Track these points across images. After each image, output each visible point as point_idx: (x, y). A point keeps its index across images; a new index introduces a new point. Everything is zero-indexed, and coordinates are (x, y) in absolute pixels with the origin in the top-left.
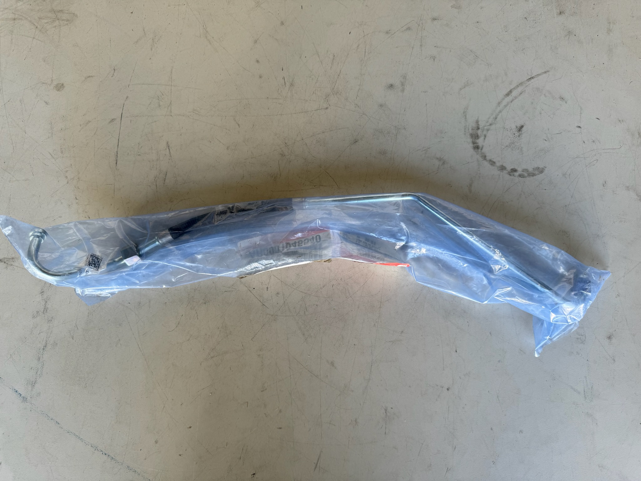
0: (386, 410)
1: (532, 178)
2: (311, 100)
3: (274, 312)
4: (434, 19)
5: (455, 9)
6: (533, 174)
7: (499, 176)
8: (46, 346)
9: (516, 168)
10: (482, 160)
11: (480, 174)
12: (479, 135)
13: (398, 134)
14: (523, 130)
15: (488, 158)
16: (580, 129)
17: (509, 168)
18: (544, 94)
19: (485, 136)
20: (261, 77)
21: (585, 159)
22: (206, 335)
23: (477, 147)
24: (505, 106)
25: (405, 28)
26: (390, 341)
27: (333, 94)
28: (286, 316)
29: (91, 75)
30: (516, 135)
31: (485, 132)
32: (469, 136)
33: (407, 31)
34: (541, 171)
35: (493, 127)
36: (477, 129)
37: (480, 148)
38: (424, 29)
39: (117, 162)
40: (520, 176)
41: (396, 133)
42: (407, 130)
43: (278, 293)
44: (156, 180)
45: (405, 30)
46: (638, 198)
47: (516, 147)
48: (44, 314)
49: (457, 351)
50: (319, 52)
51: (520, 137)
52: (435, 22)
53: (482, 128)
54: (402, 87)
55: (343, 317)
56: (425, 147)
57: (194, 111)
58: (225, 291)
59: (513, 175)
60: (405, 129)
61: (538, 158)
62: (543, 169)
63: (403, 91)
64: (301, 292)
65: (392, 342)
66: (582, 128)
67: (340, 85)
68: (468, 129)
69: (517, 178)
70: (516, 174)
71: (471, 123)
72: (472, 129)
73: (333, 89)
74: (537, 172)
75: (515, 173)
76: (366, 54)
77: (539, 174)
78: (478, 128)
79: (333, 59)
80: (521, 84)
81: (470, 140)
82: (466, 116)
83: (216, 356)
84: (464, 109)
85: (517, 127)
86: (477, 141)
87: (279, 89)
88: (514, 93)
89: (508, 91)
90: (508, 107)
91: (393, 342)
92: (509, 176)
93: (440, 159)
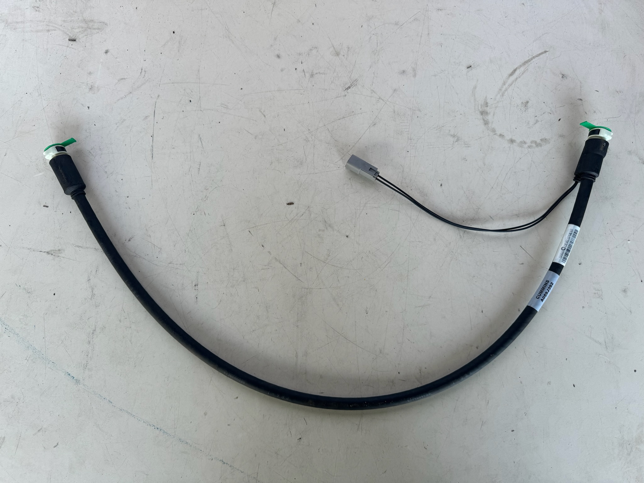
0: (420, 370)
1: (540, 148)
2: (330, 88)
3: (309, 286)
4: (439, 10)
6: (541, 144)
7: (510, 149)
8: (95, 330)
9: (525, 140)
10: (493, 134)
11: (492, 147)
12: (488, 112)
13: (413, 116)
14: (528, 105)
15: (498, 132)
16: (581, 101)
17: (518, 140)
18: (546, 72)
19: (494, 113)
22: (247, 310)
23: (486, 123)
24: (511, 85)
26: (419, 307)
28: (320, 289)
29: (123, 77)
30: (522, 110)
31: (493, 109)
32: (479, 114)
33: (415, 22)
34: (548, 142)
35: (500, 104)
36: (486, 107)
37: (490, 124)
38: (430, 19)
39: (153, 156)
40: (529, 147)
41: (411, 114)
42: (421, 111)
43: (311, 268)
44: (190, 170)
45: (412, 21)
46: (640, 161)
48: (92, 300)
49: (483, 312)
50: (334, 45)
51: (526, 111)
53: (491, 106)
54: (414, 72)
55: (373, 286)
56: (439, 126)
57: (222, 106)
58: (261, 269)
59: (523, 147)
61: (544, 130)
63: (415, 76)
64: (333, 265)
68: (477, 107)
69: (527, 149)
70: (526, 146)
71: (480, 102)
72: (481, 107)
73: (350, 77)
74: (544, 143)
75: (524, 144)
76: (378, 44)
77: (546, 145)
79: (348, 51)
80: (524, 64)
81: (480, 117)
82: (475, 96)
84: (473, 89)
85: (522, 103)
86: (487, 117)
87: (300, 81)
88: (518, 72)
89: (511, 71)
91: (422, 307)
92: (519, 148)
93: (454, 136)
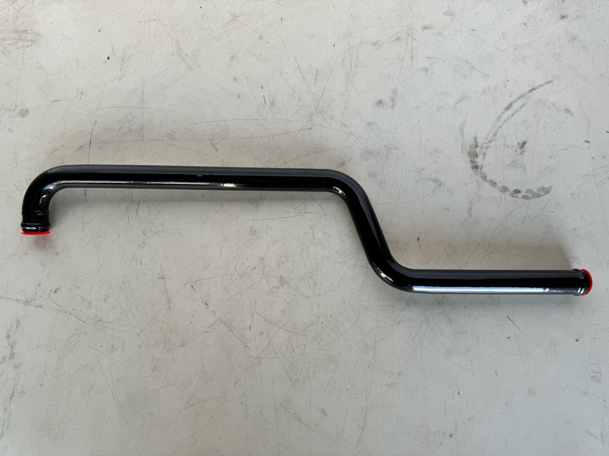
1: (537, 199)
2: (294, 119)
3: (258, 354)
4: (425, 28)
5: (448, 16)
6: (538, 194)
7: (501, 198)
9: (520, 188)
10: (482, 180)
11: (480, 196)
12: (478, 153)
13: (389, 155)
14: (525, 147)
15: (488, 178)
16: (588, 144)
17: (512, 189)
18: (548, 107)
19: (484, 154)
20: (239, 96)
21: (595, 177)
22: (184, 380)
23: (475, 167)
24: (506, 121)
25: (393, 39)
26: (386, 385)
27: (317, 113)
28: (271, 358)
29: (56, 99)
30: (518, 152)
31: (484, 150)
32: (467, 155)
33: (396, 42)
34: (547, 191)
35: (493, 144)
36: (475, 147)
37: (480, 168)
38: (415, 39)
40: (524, 197)
41: (387, 153)
42: (398, 149)
43: (262, 333)
45: (394, 41)
47: (518, 166)
48: (11, 360)
49: (460, 393)
50: (301, 68)
51: (523, 154)
52: (427, 31)
53: (481, 146)
54: (392, 102)
55: (333, 358)
56: (419, 168)
57: (168, 136)
58: (203, 331)
59: (517, 197)
60: (396, 148)
61: (543, 177)
62: (549, 189)
63: (393, 107)
64: (287, 331)
65: (388, 385)
66: (590, 143)
67: (324, 103)
68: (465, 147)
69: (521, 200)
70: (520, 195)
71: (469, 141)
72: (470, 147)
73: (317, 107)
74: (542, 193)
75: (518, 194)
76: (352, 68)
77: (544, 195)
78: (477, 146)
79: (317, 75)
80: (522, 96)
81: (468, 159)
82: (463, 133)
83: (195, 403)
84: (461, 125)
85: (519, 144)
86: (476, 160)
87: (259, 109)
88: (515, 107)
89: (508, 104)
90: (509, 122)
91: (390, 386)
92: (511, 197)
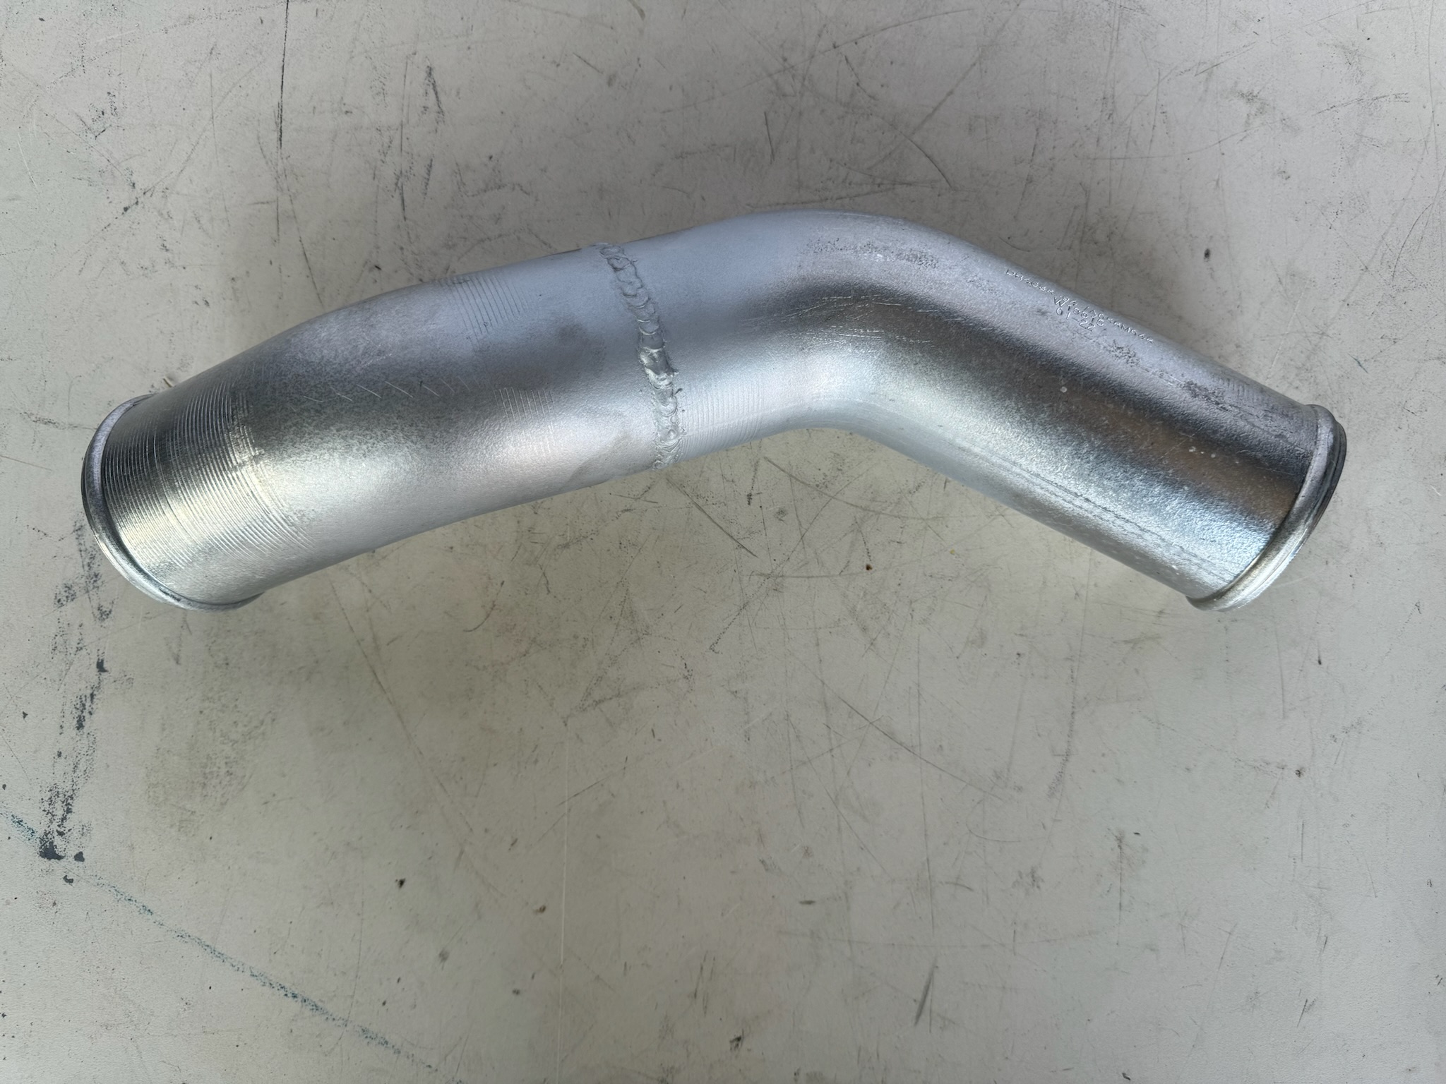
0: (1120, 840)
8: (98, 688)
39: (281, 136)
44: (399, 185)
93: (1250, 98)
